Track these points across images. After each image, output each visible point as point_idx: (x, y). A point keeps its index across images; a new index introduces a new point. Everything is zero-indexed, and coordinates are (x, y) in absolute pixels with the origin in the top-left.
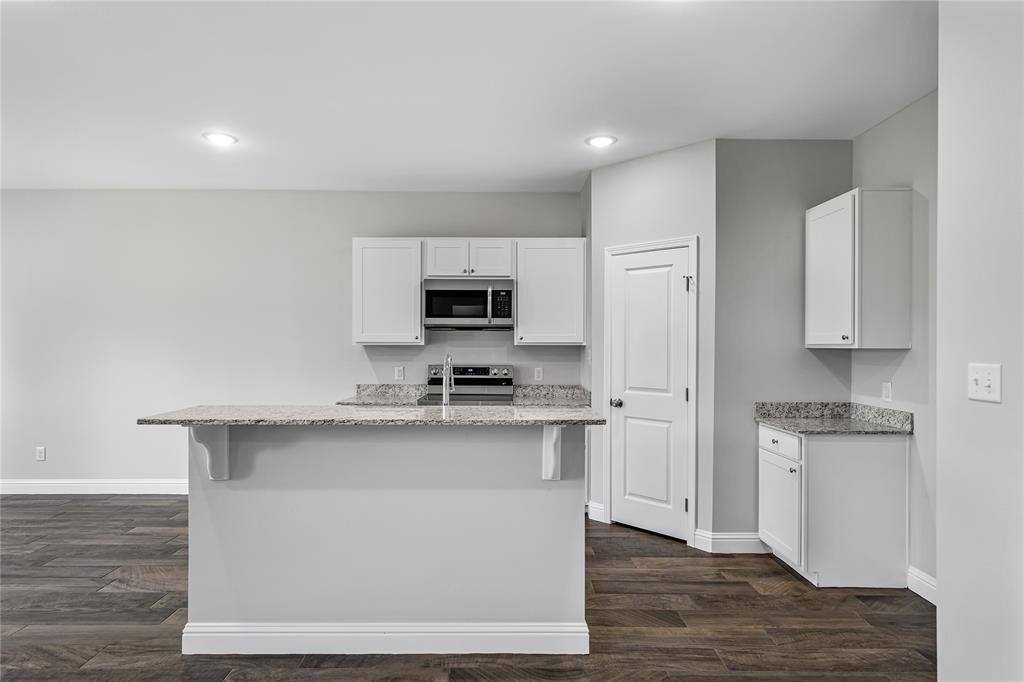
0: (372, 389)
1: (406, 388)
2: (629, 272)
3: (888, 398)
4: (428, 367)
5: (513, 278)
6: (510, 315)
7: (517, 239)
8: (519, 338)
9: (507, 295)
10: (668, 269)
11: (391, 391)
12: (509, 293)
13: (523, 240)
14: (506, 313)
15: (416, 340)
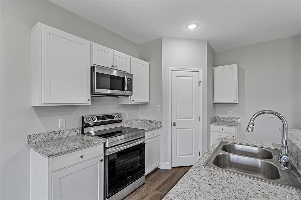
0: (42, 136)
1: (67, 132)
2: (178, 78)
3: (230, 114)
4: (83, 117)
5: (129, 73)
6: (131, 90)
7: (130, 56)
8: (131, 101)
9: (130, 81)
10: (192, 78)
11: (57, 135)
12: (131, 80)
13: (132, 58)
14: (130, 89)
15: (88, 102)
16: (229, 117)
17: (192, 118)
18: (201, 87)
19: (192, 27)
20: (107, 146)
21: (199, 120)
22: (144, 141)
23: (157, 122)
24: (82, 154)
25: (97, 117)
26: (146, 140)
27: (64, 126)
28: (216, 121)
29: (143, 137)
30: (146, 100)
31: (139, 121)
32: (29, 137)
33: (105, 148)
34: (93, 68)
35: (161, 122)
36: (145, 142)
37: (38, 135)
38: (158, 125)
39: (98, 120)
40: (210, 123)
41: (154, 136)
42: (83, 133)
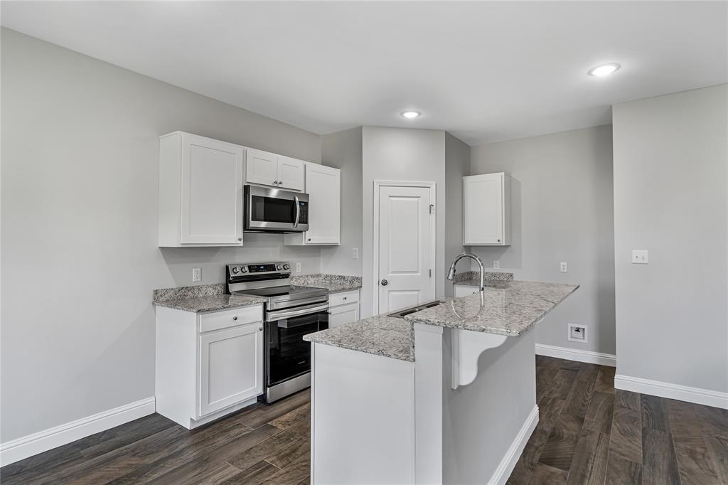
0: (171, 293)
1: (204, 289)
2: (392, 198)
3: (497, 268)
4: (227, 267)
5: (304, 192)
6: (306, 222)
7: (306, 162)
8: (307, 239)
9: (305, 206)
10: (417, 199)
11: (190, 293)
12: (306, 204)
13: (308, 164)
14: (304, 220)
15: (239, 242)
16: (495, 272)
17: (417, 272)
18: (433, 216)
19: (411, 115)
20: (269, 309)
21: (430, 276)
22: (328, 308)
23: (353, 278)
24: (235, 316)
25: (249, 267)
26: (331, 307)
27: (199, 279)
28: (471, 279)
29: (325, 301)
30: (334, 239)
31: (320, 278)
32: (156, 292)
33: (265, 311)
34: (246, 189)
35: (359, 279)
36: (329, 311)
37: (167, 291)
38: (354, 284)
39: (250, 272)
40: (454, 283)
41: (346, 302)
42: (227, 292)
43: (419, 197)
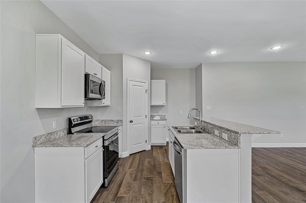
1: (59, 133)
2: (134, 86)
3: (160, 113)
4: (70, 119)
8: (103, 103)
11: (52, 136)
13: (103, 67)
15: (83, 105)
17: (142, 116)
18: (147, 94)
19: (148, 53)
20: (106, 139)
21: (146, 118)
23: (118, 120)
24: (96, 145)
25: (80, 118)
27: (56, 127)
30: (109, 103)
32: (35, 138)
35: (121, 121)
37: (41, 136)
39: (80, 121)
40: (151, 120)
42: (71, 133)
43: (142, 86)
